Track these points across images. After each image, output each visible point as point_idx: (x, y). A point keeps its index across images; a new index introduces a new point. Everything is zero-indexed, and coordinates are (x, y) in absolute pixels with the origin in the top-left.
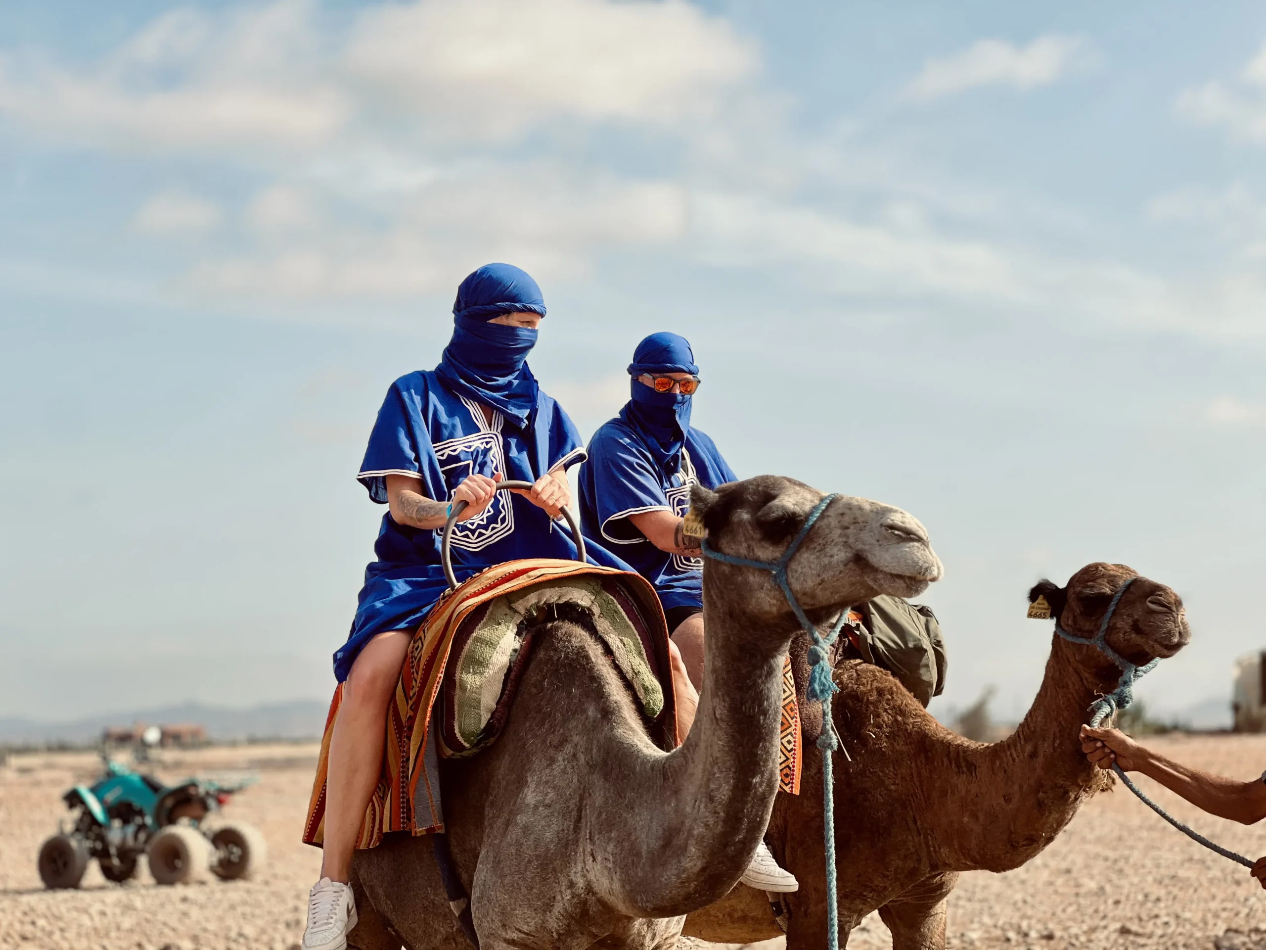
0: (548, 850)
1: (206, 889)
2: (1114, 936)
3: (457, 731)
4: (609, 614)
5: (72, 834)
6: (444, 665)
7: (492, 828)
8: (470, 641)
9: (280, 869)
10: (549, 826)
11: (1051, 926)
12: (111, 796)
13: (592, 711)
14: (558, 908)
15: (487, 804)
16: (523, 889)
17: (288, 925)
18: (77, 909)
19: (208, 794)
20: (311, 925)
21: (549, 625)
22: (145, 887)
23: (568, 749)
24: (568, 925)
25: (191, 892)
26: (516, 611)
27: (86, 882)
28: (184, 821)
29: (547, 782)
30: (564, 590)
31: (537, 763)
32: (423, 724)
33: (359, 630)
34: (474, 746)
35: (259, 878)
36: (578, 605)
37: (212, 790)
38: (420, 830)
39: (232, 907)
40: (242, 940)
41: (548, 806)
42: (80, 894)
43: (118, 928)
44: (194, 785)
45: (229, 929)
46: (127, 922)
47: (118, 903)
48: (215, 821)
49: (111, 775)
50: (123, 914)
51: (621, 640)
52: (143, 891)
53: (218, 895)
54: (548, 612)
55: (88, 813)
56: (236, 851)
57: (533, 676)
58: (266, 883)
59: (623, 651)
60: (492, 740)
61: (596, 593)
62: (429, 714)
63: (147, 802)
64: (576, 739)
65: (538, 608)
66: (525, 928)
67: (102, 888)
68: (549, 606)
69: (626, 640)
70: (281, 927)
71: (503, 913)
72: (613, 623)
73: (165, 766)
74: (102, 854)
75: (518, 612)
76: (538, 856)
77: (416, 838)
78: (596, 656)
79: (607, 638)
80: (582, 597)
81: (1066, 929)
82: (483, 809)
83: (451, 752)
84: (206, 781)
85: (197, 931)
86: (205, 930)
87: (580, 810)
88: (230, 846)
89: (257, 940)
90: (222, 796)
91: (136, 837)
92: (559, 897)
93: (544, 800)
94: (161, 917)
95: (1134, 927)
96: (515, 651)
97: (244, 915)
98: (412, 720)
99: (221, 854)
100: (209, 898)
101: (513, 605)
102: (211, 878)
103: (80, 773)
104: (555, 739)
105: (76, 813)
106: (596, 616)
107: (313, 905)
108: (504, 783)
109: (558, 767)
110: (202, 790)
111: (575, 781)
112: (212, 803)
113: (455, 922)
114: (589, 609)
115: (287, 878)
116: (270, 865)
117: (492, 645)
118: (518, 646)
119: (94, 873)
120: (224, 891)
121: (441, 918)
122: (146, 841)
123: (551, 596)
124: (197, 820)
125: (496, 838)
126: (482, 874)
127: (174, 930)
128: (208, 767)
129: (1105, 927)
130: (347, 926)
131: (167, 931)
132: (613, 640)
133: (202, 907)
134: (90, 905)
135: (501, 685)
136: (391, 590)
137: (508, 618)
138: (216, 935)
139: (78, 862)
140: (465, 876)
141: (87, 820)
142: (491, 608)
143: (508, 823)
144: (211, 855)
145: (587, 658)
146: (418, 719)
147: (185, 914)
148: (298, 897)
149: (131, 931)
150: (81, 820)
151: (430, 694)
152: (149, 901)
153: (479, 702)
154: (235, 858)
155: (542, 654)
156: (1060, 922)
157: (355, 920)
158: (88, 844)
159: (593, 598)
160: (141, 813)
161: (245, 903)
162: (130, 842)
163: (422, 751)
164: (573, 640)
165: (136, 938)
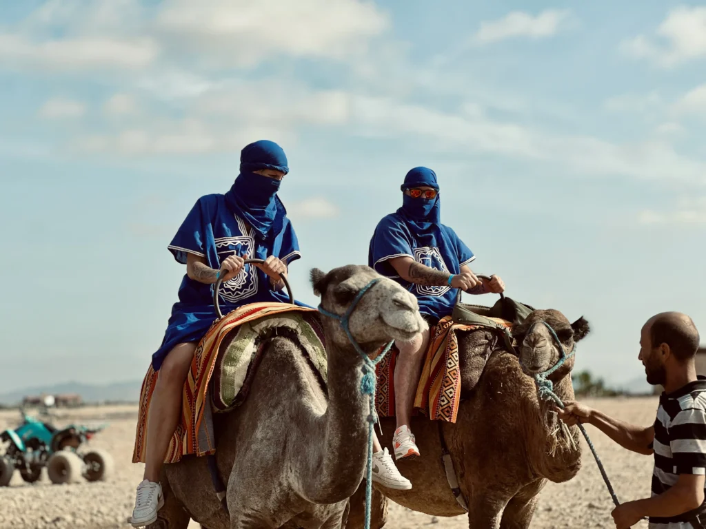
0: (268, 464)
1: (80, 486)
2: (585, 509)
3: (221, 398)
4: (306, 332)
5: (5, 456)
6: (214, 361)
7: (239, 452)
8: (229, 348)
9: (122, 475)
10: (269, 451)
11: (551, 503)
12: (26, 435)
13: (293, 388)
14: (273, 497)
15: (237, 439)
16: (255, 487)
17: (126, 506)
18: (7, 498)
19: (81, 433)
20: (138, 506)
21: (273, 339)
22: (46, 485)
23: (280, 408)
24: (279, 506)
25: (72, 488)
26: (254, 331)
27: (12, 482)
28: (68, 448)
29: (268, 426)
30: (282, 319)
31: (263, 416)
32: (203, 394)
33: (168, 341)
34: (230, 406)
35: (109, 480)
36: (289, 328)
37: (83, 431)
38: (201, 453)
39: (95, 496)
40: (99, 515)
41: (269, 440)
42: (9, 490)
43: (31, 508)
44: (73, 428)
45: (92, 508)
46: (35, 505)
47: (30, 495)
48: (85, 449)
49: (26, 423)
50: (33, 500)
51: (313, 348)
52: (44, 488)
53: (87, 490)
54: (272, 332)
55: (13, 444)
56: (97, 465)
57: (263, 367)
58: (114, 483)
59: (314, 354)
60: (241, 403)
61: (299, 321)
62: (206, 389)
63: (47, 438)
64: (284, 402)
65: (267, 329)
66: (256, 508)
67: (22, 486)
68: (273, 328)
69: (316, 347)
70: (122, 507)
71: (244, 499)
72: (309, 338)
73: (58, 418)
74: (21, 467)
75: (256, 332)
76: (262, 467)
77: (199, 457)
78: (297, 356)
79: (305, 346)
80: (291, 324)
81: (559, 505)
82: (235, 442)
83: (218, 409)
84: (79, 425)
85: (75, 510)
86: (79, 509)
87: (285, 442)
88: (94, 462)
89: (108, 515)
90: (89, 434)
91: (40, 457)
92: (274, 491)
93: (266, 436)
94: (54, 502)
95: (596, 504)
96: (254, 353)
97: (101, 501)
98: (197, 391)
99: (88, 467)
100: (81, 492)
101: (253, 328)
102: (83, 480)
103: (10, 422)
104: (273, 402)
105: (7, 444)
106: (299, 334)
107: (139, 494)
108: (246, 427)
109: (274, 419)
110: (77, 431)
111: (283, 426)
112: (83, 438)
113: (219, 505)
114: (296, 330)
115: (125, 480)
116: (116, 473)
117: (241, 350)
118: (255, 350)
119: (17, 477)
120: (90, 488)
121: (212, 502)
122: (46, 460)
123: (274, 323)
124: (75, 447)
125: (241, 457)
126: (233, 478)
127: (61, 509)
128: (82, 418)
129: (580, 504)
130: (158, 506)
131: (57, 510)
132: (309, 347)
133: (78, 496)
134: (15, 496)
135: (246, 373)
136: (186, 319)
137: (250, 335)
138: (85, 512)
139: (8, 471)
140: (225, 479)
141: (13, 448)
142: (240, 330)
143: (247, 449)
144: (83, 467)
145: (292, 357)
146: (200, 390)
147: (68, 500)
148: (131, 490)
149: (38, 510)
150: (9, 448)
151: (206, 377)
152: (47, 493)
153: (233, 381)
154: (96, 469)
155: (268, 355)
156: (556, 501)
157: (162, 503)
158: (14, 461)
159: (297, 324)
160: (43, 444)
161: (101, 494)
162: (37, 460)
163: (202, 409)
164: (285, 347)
165: (40, 514)
